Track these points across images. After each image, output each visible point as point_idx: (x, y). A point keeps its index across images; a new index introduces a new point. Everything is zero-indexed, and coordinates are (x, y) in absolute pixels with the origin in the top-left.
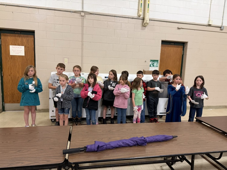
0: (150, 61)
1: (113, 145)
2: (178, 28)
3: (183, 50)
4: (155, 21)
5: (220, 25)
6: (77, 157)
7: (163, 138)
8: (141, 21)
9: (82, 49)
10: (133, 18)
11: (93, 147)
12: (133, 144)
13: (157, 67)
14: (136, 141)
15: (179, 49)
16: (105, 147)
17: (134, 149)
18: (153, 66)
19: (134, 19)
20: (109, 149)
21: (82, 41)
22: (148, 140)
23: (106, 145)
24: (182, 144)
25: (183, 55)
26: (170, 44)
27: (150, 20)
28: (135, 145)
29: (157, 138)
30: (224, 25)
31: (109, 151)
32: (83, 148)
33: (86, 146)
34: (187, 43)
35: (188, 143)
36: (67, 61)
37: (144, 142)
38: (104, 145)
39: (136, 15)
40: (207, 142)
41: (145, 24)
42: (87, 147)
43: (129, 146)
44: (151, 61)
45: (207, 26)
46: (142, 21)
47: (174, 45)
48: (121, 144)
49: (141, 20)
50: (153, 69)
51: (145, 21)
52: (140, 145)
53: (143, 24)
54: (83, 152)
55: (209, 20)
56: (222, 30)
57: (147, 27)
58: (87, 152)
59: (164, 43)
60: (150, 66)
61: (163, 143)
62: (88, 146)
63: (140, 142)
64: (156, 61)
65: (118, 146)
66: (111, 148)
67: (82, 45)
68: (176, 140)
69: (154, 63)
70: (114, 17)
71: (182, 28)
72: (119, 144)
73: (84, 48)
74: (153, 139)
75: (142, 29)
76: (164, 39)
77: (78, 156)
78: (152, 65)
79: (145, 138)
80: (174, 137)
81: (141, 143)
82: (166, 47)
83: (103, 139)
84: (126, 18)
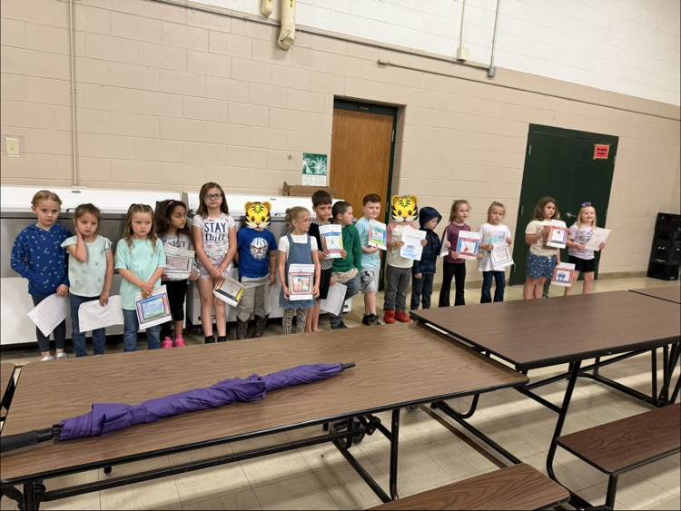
0: (302, 157)
1: (155, 410)
2: (381, 64)
3: (395, 128)
4: (313, 36)
5: (486, 63)
6: (24, 460)
7: (313, 373)
8: (271, 31)
9: (74, 107)
10: (244, 19)
11: (85, 425)
12: (223, 399)
13: (323, 174)
14: (232, 390)
15: (382, 125)
16: (128, 417)
17: (225, 414)
18: (313, 171)
19: (248, 24)
20: (145, 423)
21: (73, 81)
22: (268, 382)
23: (132, 412)
24: (364, 384)
25: (393, 144)
26: (358, 110)
27: (297, 30)
28: (227, 403)
29: (296, 373)
30: (495, 64)
31: (141, 431)
32: (47, 430)
33: (58, 422)
34: (403, 107)
35: (381, 380)
36: (17, 147)
37: (258, 391)
38: (123, 412)
39: (254, 12)
40: (430, 374)
41: (285, 43)
42: (62, 426)
43: (210, 407)
44: (307, 156)
45: (455, 63)
46: (275, 32)
47: (370, 111)
48: (184, 403)
49: (271, 28)
50: (312, 181)
51: (284, 34)
52: (244, 401)
53: (276, 43)
54: (50, 442)
55: (460, 48)
56: (492, 77)
57: (289, 51)
58: (63, 440)
59: (341, 103)
60: (304, 172)
61: (313, 385)
62: (65, 421)
63: (246, 391)
64: (319, 156)
65: (172, 411)
66: (148, 419)
67: (74, 93)
68: (353, 374)
69: (314, 165)
70: (183, 10)
71: (391, 62)
72: (176, 405)
73: (78, 105)
74: (284, 378)
75: (275, 58)
76: (341, 93)
77: (27, 457)
78: (308, 170)
79: (260, 379)
80: (344, 368)
81: (250, 394)
82: (348, 119)
83: (128, 396)
84: (223, 18)
